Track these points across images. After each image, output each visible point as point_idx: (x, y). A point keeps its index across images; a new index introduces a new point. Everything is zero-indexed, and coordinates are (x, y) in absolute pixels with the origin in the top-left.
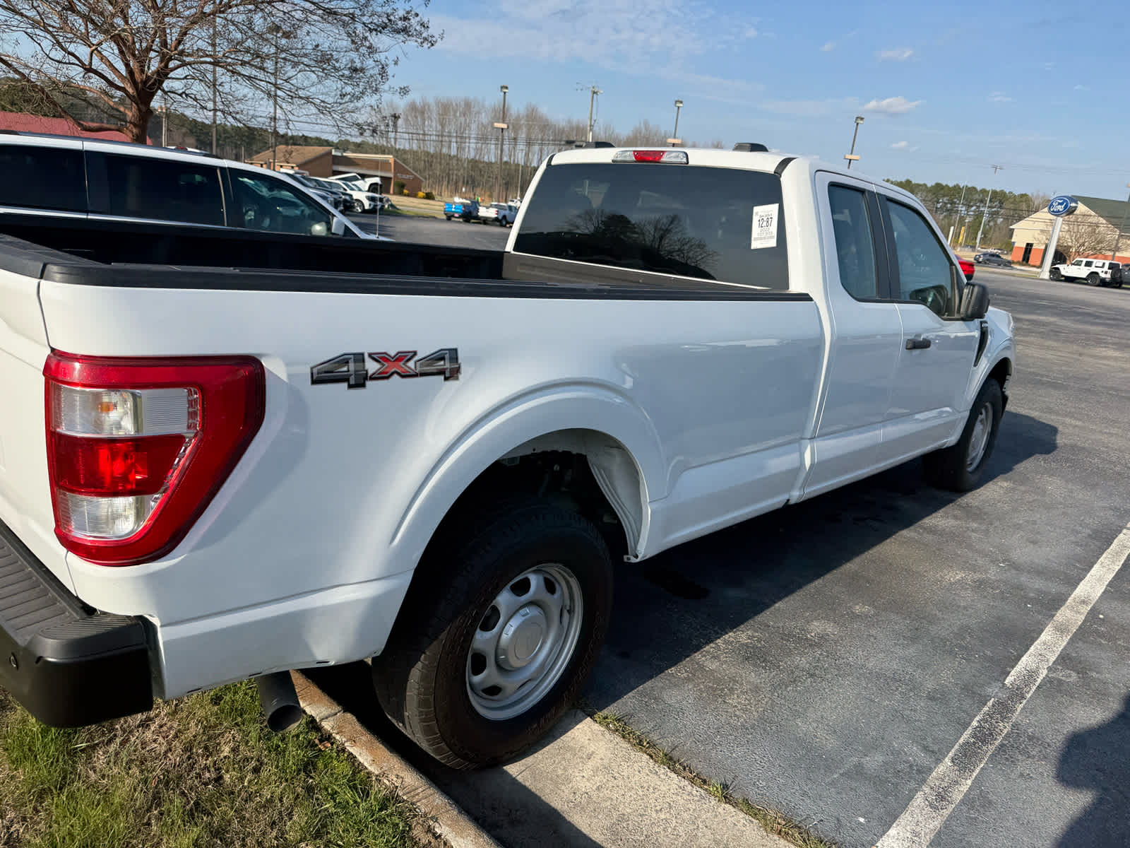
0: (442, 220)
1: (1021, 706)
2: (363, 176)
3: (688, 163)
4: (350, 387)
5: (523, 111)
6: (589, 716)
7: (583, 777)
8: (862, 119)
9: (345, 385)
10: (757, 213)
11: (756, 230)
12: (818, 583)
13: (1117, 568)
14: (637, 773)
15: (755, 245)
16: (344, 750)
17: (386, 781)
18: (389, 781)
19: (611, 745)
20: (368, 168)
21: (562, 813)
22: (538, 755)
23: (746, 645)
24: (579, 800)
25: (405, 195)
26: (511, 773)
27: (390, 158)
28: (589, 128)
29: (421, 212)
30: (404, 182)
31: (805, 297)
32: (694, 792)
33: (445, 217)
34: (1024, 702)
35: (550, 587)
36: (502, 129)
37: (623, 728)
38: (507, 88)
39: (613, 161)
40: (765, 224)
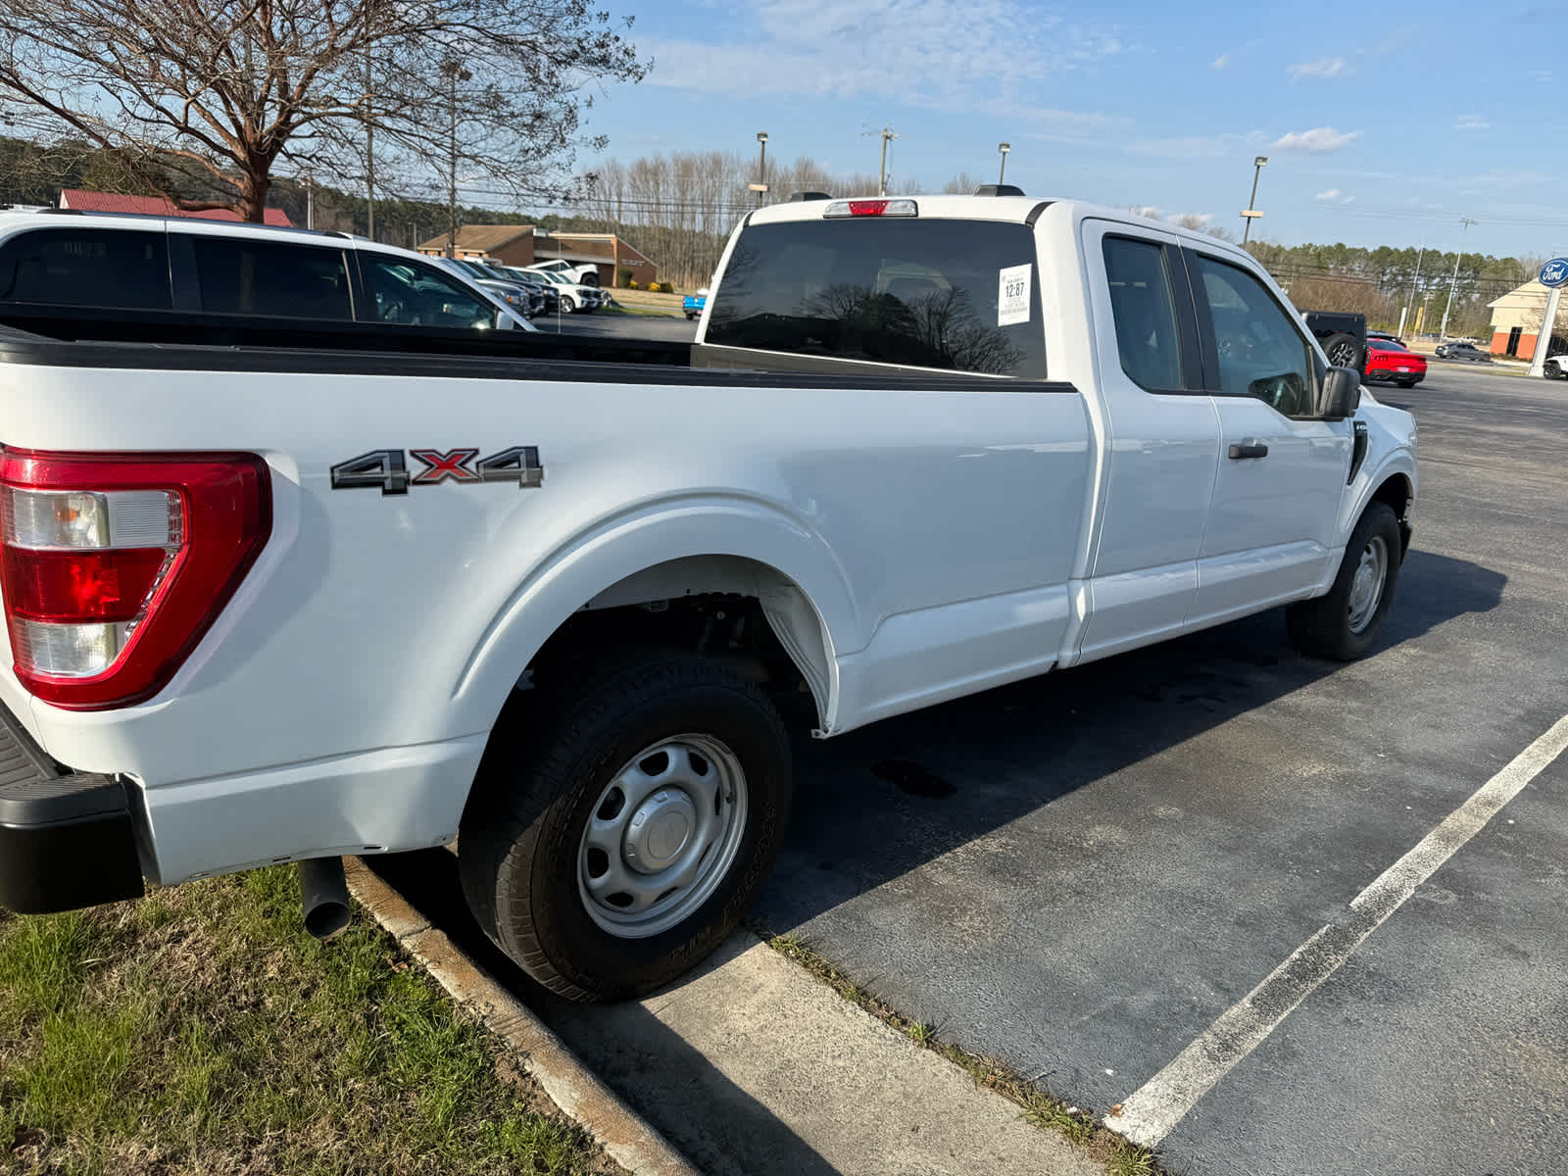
0: (679, 320)
1: (1366, 934)
2: (574, 264)
3: (917, 215)
4: (386, 492)
5: (792, 168)
6: (763, 940)
7: (744, 1014)
8: (1265, 159)
9: (379, 490)
10: (1004, 278)
11: (1003, 301)
12: (1112, 778)
13: (1550, 760)
14: (816, 1010)
15: (1004, 320)
16: (424, 973)
17: (472, 1010)
18: (475, 1010)
19: (788, 977)
20: (583, 253)
21: (708, 1059)
22: (689, 988)
23: (996, 855)
24: (733, 1042)
25: (632, 288)
26: (650, 1009)
27: (611, 238)
28: (880, 188)
29: (653, 310)
30: (631, 270)
31: (1067, 388)
32: (888, 1035)
33: (684, 316)
34: (1372, 929)
35: (699, 765)
36: (761, 192)
37: (806, 956)
38: (766, 136)
39: (824, 217)
40: (1014, 291)
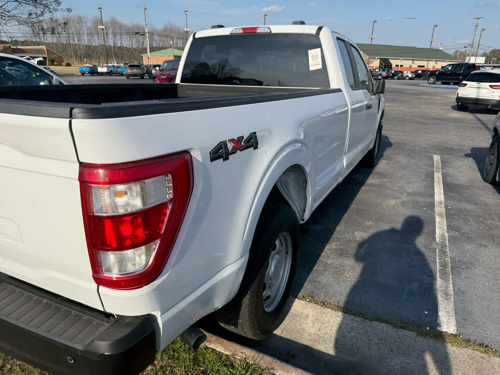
0: (79, 76)
1: (448, 249)
2: (33, 58)
3: (271, 32)
4: (224, 160)
5: (108, 20)
6: (296, 298)
7: (310, 327)
8: (267, 15)
10: (310, 54)
11: (311, 62)
12: (346, 216)
14: (331, 318)
15: (312, 68)
17: (237, 357)
18: (240, 356)
19: (313, 309)
20: (33, 54)
21: (310, 346)
22: (285, 322)
23: (337, 249)
24: (314, 338)
25: (55, 65)
26: (278, 334)
27: (44, 47)
28: (145, 26)
29: (67, 73)
30: (54, 59)
31: (339, 90)
32: (359, 320)
33: (80, 74)
34: (448, 247)
36: (103, 29)
37: (312, 299)
38: (101, 8)
39: (230, 34)
40: (315, 58)
